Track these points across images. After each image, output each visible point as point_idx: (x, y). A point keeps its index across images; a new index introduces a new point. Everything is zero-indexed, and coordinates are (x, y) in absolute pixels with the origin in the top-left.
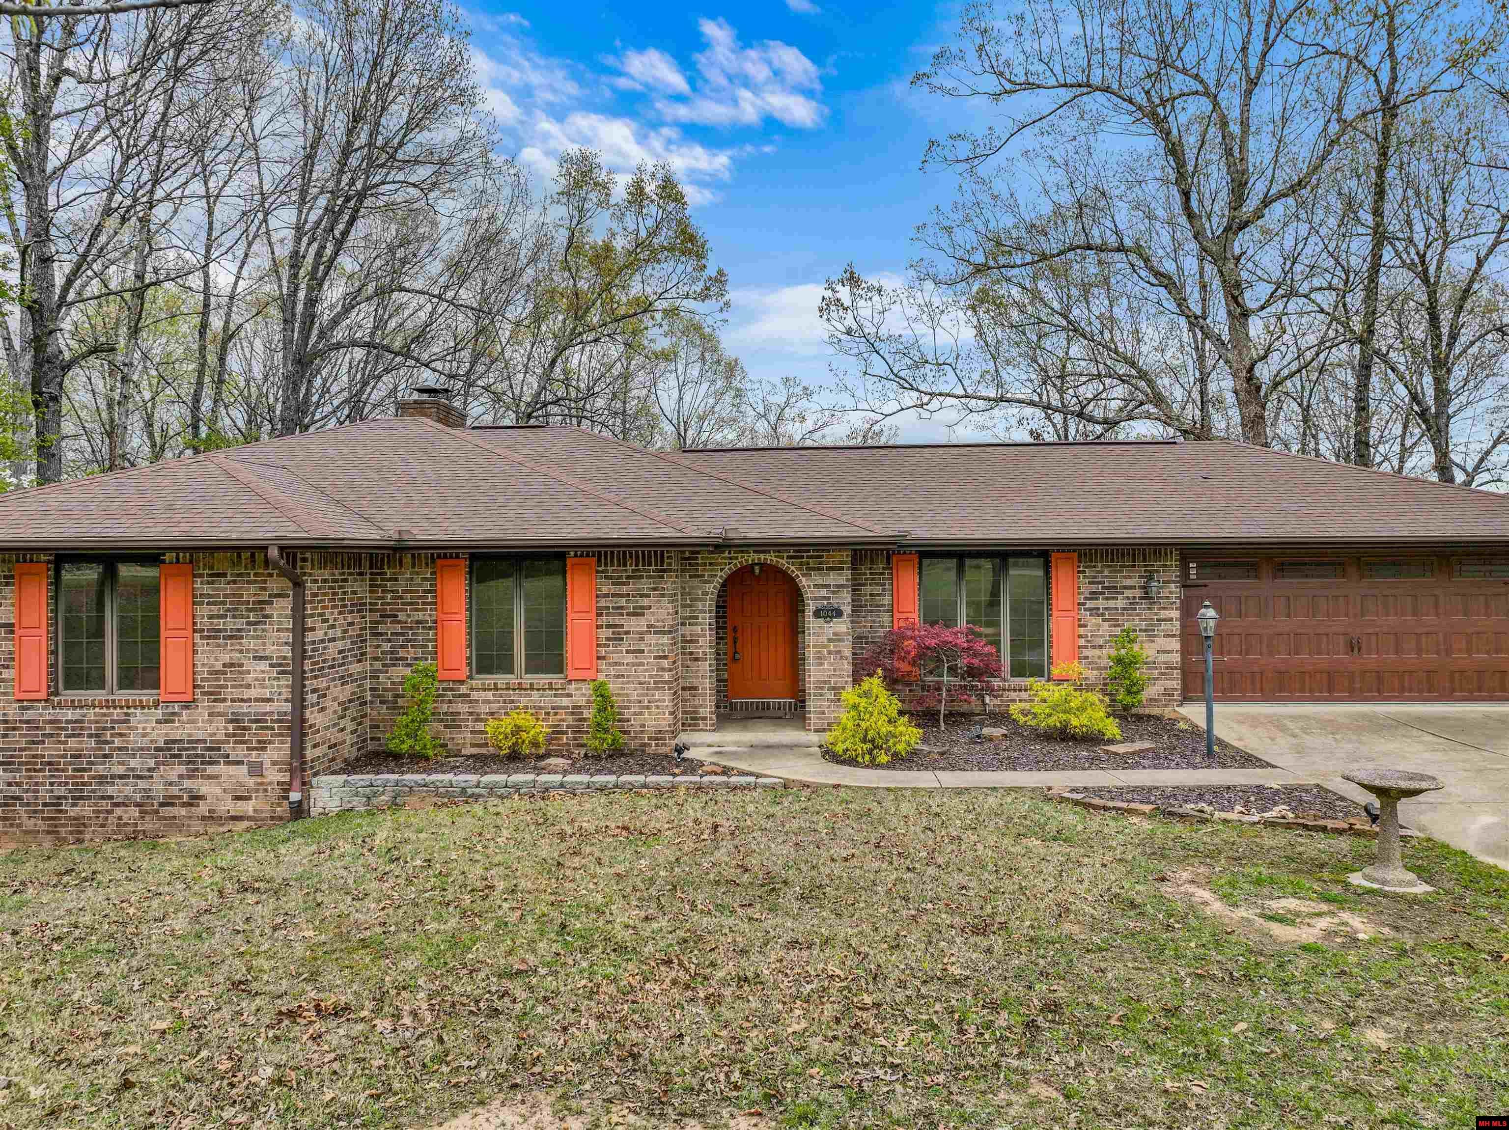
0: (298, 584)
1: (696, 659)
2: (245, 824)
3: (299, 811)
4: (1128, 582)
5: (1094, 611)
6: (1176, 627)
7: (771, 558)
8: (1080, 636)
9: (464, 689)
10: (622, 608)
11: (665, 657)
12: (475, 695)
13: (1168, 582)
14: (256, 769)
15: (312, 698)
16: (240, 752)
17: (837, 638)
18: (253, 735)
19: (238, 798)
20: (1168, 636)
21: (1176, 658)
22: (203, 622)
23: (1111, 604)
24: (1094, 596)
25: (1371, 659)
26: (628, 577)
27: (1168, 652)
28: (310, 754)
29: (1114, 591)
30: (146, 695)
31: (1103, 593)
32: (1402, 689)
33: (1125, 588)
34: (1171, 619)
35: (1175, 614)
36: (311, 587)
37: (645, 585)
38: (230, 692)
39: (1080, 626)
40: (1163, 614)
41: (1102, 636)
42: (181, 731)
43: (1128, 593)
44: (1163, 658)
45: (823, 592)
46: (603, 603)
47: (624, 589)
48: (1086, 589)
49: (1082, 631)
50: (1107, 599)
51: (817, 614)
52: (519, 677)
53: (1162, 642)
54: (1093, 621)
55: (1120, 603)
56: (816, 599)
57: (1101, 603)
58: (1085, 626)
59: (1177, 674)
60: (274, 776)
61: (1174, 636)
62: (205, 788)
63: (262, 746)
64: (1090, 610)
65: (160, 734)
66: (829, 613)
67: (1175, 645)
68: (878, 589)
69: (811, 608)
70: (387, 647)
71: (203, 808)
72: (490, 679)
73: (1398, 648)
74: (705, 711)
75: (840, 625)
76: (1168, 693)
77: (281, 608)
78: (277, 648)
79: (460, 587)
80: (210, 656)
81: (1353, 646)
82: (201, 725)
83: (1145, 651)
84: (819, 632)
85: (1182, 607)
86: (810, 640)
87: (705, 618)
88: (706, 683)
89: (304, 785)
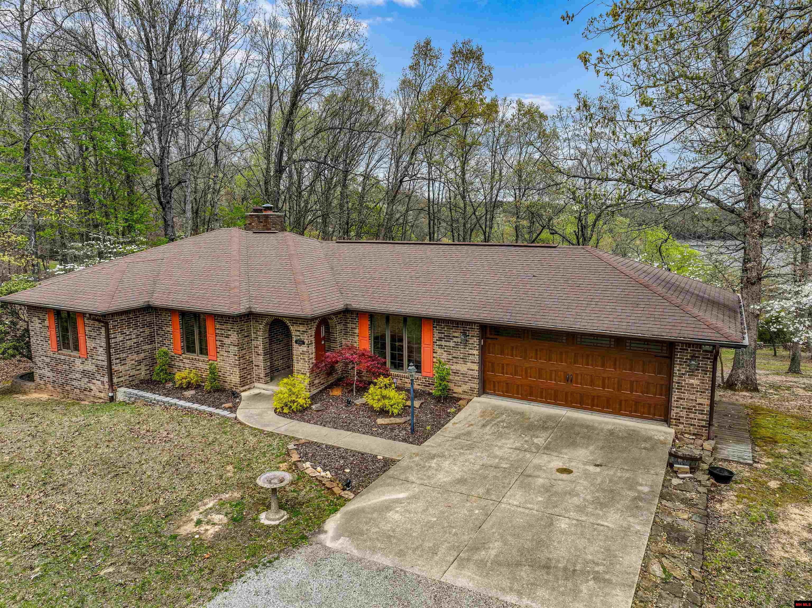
0: (106, 323)
1: (258, 355)
2: (102, 401)
3: (112, 399)
4: (456, 334)
5: (441, 346)
6: (476, 359)
7: (279, 318)
8: (434, 357)
9: (181, 358)
10: (222, 334)
11: (236, 355)
12: (185, 360)
13: (473, 336)
14: (103, 383)
15: (116, 361)
16: (98, 377)
17: (303, 353)
18: (101, 372)
19: (100, 392)
20: (473, 362)
21: (476, 373)
22: (88, 332)
23: (448, 344)
24: (440, 339)
25: (576, 387)
26: (224, 323)
27: (473, 370)
28: (115, 380)
29: (449, 338)
30: (78, 354)
31: (444, 338)
32: (593, 405)
33: (454, 337)
34: (474, 355)
35: (476, 352)
36: (112, 324)
37: (229, 326)
38: (95, 357)
39: (434, 352)
40: (471, 352)
41: (443, 358)
42: (86, 367)
43: (455, 339)
44: (471, 372)
45: (298, 333)
46: (217, 331)
47: (223, 327)
48: (437, 335)
49: (435, 355)
50: (446, 341)
51: (296, 342)
52: (197, 356)
53: (469, 365)
54: (439, 351)
55: (452, 344)
56: (296, 336)
57: (443, 343)
58: (436, 353)
59: (477, 381)
60: (106, 386)
61: (475, 363)
62: (92, 387)
63: (103, 376)
64: (439, 345)
65: (82, 367)
66: (301, 342)
67: (476, 367)
68: (354, 326)
69: (294, 339)
70: (161, 339)
71: (92, 393)
72: (189, 355)
73: (592, 383)
74: (262, 375)
75: (304, 348)
76: (472, 389)
77: (103, 330)
78: (104, 344)
79: (177, 320)
80: (90, 344)
81: (568, 380)
82: (89, 366)
83: (462, 368)
84: (297, 350)
85: (483, 351)
86: (295, 352)
87: (260, 339)
88: (262, 364)
89: (114, 391)
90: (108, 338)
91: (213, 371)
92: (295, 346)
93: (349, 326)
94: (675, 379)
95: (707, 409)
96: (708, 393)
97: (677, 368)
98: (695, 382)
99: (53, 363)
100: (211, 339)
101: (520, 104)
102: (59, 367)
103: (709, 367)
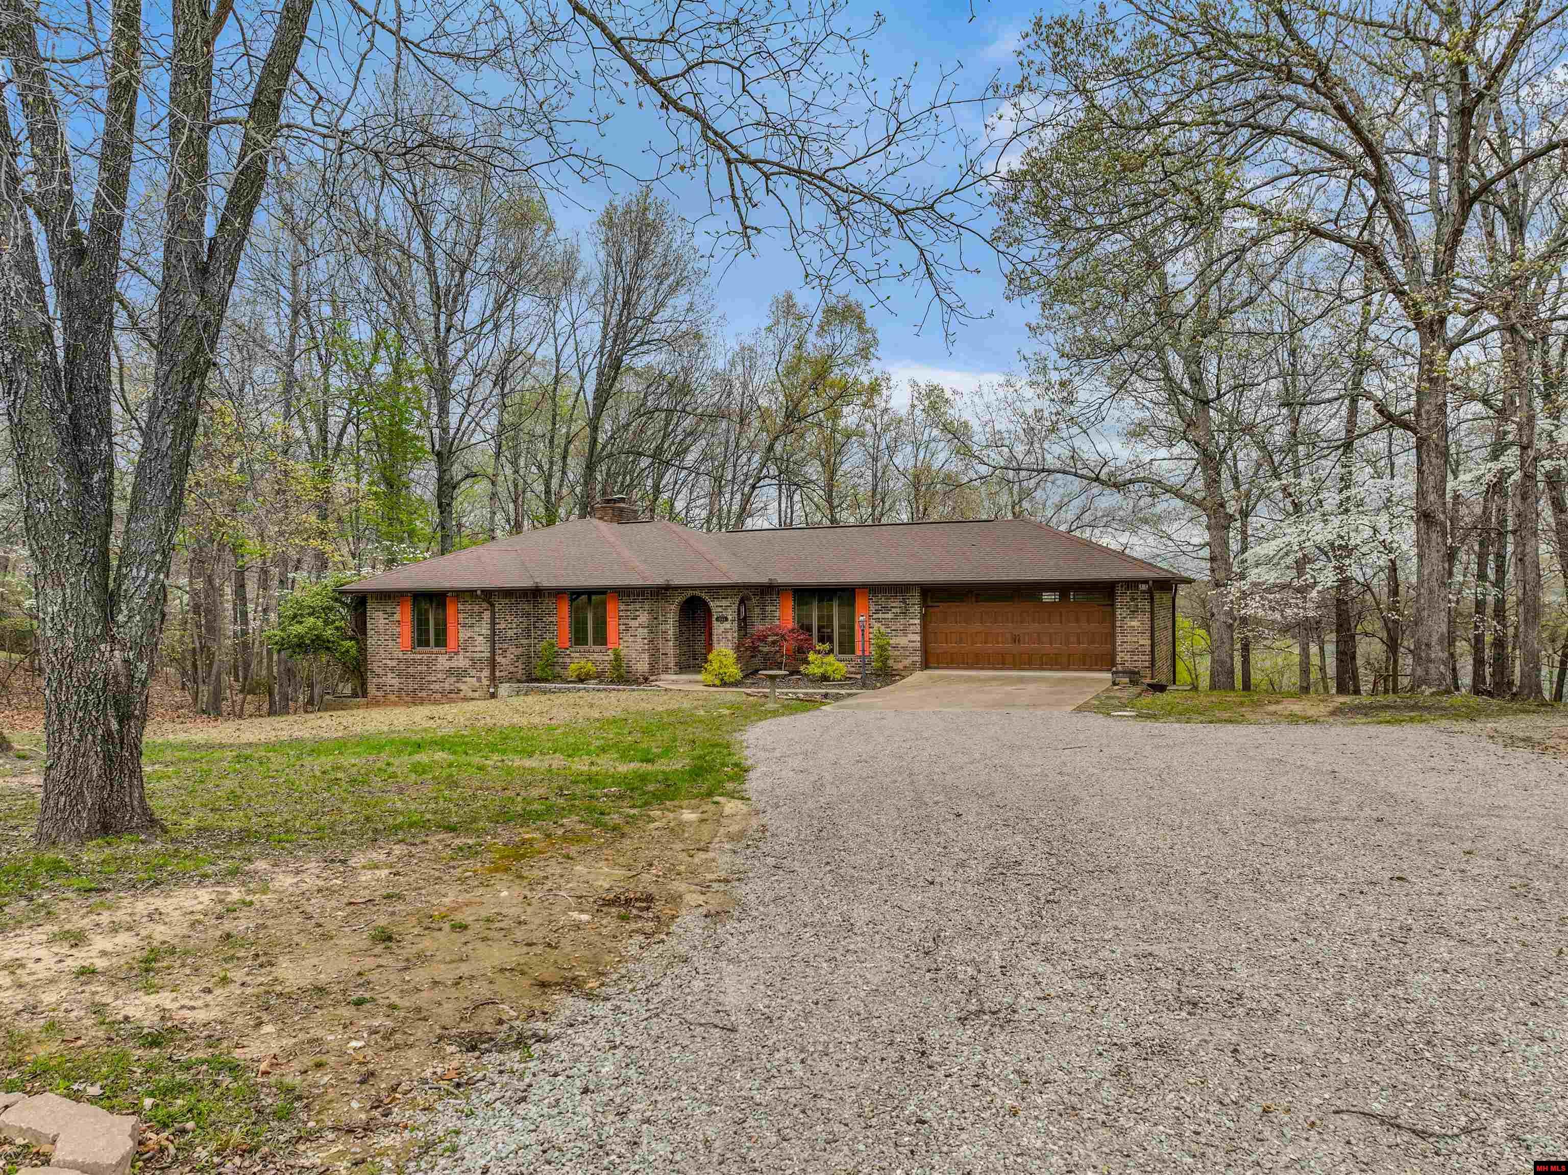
0: (492, 605)
1: (667, 641)
2: (476, 701)
3: (493, 696)
4: (894, 605)
5: (878, 620)
6: (918, 629)
7: (698, 593)
8: (870, 633)
9: (568, 652)
10: (627, 616)
11: (644, 640)
12: (573, 654)
13: (914, 604)
14: (479, 679)
15: (499, 652)
16: (474, 673)
17: (726, 631)
18: (478, 666)
19: (474, 691)
20: (914, 633)
21: (918, 645)
22: (461, 621)
23: (886, 616)
24: (877, 611)
25: (1025, 646)
26: (630, 602)
27: (914, 642)
28: (497, 674)
29: (886, 609)
30: (443, 650)
31: (881, 610)
33: (892, 607)
34: (915, 624)
35: (917, 621)
36: (497, 607)
37: (638, 606)
38: (470, 649)
39: (870, 628)
40: (912, 621)
42: (454, 664)
43: (894, 610)
44: (912, 645)
45: (719, 609)
46: (622, 613)
47: (630, 607)
48: (873, 608)
49: (872, 630)
50: (883, 613)
51: (717, 619)
52: (590, 646)
53: (912, 637)
54: (877, 625)
55: (890, 616)
56: (716, 612)
57: (880, 616)
58: (873, 628)
59: (919, 654)
60: (485, 682)
61: (917, 633)
62: (463, 687)
63: (481, 670)
64: (875, 619)
65: (448, 665)
66: (722, 619)
67: (917, 638)
69: (715, 617)
70: (540, 633)
71: (462, 694)
72: (579, 648)
73: (1040, 642)
74: (671, 665)
75: (727, 625)
76: (914, 663)
77: (487, 615)
78: (486, 631)
79: (565, 608)
80: (464, 634)
81: (1016, 640)
82: (461, 661)
83: (903, 641)
84: (718, 628)
85: (924, 618)
86: (715, 632)
87: (671, 621)
88: (671, 652)
89: (496, 686)
90: (493, 623)
91: (617, 658)
92: (715, 624)
93: (769, 608)
94: (1118, 624)
95: (1148, 649)
96: (1148, 634)
97: (1118, 612)
98: (1135, 623)
99: (403, 666)
100: (612, 625)
101: (914, 384)
102: (411, 670)
103: (1148, 608)
